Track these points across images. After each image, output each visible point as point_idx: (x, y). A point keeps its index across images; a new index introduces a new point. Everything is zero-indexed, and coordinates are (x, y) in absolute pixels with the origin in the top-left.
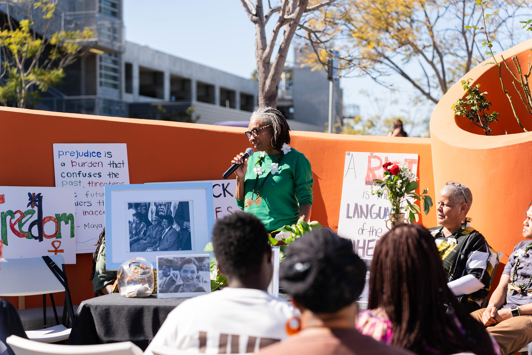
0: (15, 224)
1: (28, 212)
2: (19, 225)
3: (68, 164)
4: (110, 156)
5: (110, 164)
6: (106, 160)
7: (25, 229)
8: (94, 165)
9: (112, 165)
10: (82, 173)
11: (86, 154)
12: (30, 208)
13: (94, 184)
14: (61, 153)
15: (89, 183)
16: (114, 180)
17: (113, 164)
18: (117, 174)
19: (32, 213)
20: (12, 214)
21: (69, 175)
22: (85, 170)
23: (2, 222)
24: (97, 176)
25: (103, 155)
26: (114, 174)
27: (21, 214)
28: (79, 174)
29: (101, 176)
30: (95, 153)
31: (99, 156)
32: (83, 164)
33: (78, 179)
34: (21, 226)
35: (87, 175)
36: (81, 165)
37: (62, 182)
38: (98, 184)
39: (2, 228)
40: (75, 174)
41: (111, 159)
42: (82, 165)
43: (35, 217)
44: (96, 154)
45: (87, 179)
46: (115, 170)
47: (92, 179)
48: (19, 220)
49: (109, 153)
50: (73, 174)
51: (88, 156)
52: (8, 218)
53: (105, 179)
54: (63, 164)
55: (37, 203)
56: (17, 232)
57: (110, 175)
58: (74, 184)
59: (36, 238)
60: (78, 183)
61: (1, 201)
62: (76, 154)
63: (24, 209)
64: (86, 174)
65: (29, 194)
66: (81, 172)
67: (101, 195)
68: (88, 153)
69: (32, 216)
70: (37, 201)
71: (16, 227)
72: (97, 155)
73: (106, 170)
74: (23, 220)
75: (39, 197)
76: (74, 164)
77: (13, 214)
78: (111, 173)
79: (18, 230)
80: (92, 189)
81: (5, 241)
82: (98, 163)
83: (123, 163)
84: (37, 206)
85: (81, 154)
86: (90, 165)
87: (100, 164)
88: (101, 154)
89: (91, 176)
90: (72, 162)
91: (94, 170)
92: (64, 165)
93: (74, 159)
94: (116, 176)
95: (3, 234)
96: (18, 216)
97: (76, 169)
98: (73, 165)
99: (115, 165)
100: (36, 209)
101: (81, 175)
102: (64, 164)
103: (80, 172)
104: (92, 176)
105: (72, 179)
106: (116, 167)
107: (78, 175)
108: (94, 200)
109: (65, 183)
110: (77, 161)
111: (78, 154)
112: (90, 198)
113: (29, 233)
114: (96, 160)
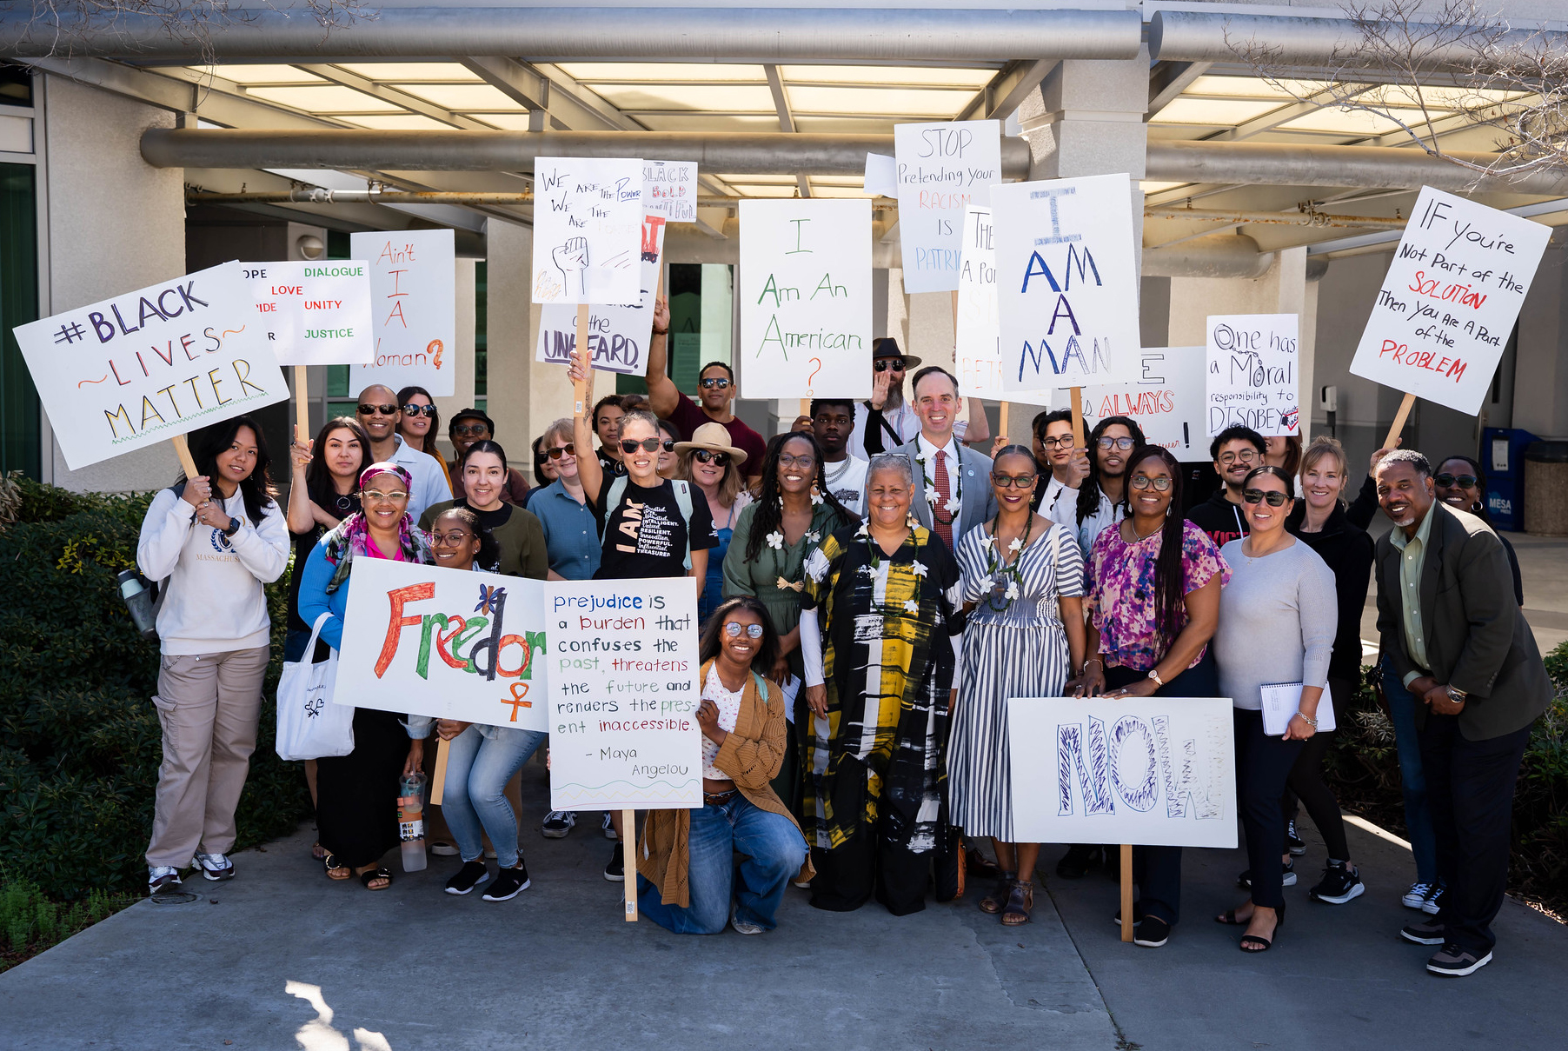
0: (447, 640)
1: (475, 622)
2: (454, 643)
3: (574, 624)
4: (661, 605)
5: (661, 622)
6: (651, 614)
7: (464, 652)
8: (627, 625)
9: (664, 625)
10: (600, 642)
11: (611, 603)
12: (480, 613)
13: (624, 665)
14: (560, 601)
15: (615, 664)
16: (667, 656)
17: (667, 621)
18: (674, 644)
19: (481, 623)
20: (443, 620)
21: (575, 646)
22: (608, 635)
23: (423, 634)
24: (633, 647)
25: (645, 604)
26: (667, 643)
27: (461, 623)
28: (595, 644)
29: (640, 648)
30: (629, 599)
31: (638, 605)
32: (604, 624)
33: (592, 654)
34: (456, 646)
35: (612, 646)
36: (599, 625)
37: (561, 661)
38: (633, 666)
39: (421, 645)
40: (586, 645)
41: (663, 613)
42: (602, 626)
43: (487, 633)
44: (631, 602)
45: (612, 655)
46: (670, 636)
47: (623, 654)
48: (455, 635)
49: (658, 599)
50: (583, 644)
51: (614, 606)
52: (436, 627)
53: (648, 654)
54: (562, 625)
55: (495, 606)
56: (449, 656)
57: (659, 645)
58: (584, 665)
59: (482, 673)
60: (591, 663)
61: (428, 594)
62: (590, 603)
63: (468, 614)
64: (609, 644)
65: (482, 587)
66: (599, 639)
67: (638, 688)
68: (614, 600)
69: (481, 630)
70: (494, 602)
71: (448, 647)
72: (634, 604)
73: (651, 634)
74: (464, 636)
75: (501, 595)
76: (586, 623)
77: (445, 622)
78: (661, 642)
79: (451, 653)
80: (622, 676)
81: (424, 670)
82: (636, 620)
83: (688, 620)
84: (493, 612)
85: (600, 603)
86: (618, 625)
87: (640, 622)
88: (641, 601)
89: (619, 648)
90: (582, 620)
91: (625, 636)
92: (566, 626)
93: (585, 612)
94: (670, 647)
95: (422, 656)
96: (455, 625)
97: (590, 635)
98: (582, 626)
99: (669, 623)
100: (491, 616)
101: (599, 646)
102: (566, 623)
103: (597, 641)
104: (623, 648)
105: (580, 655)
106: (672, 629)
107: (593, 647)
108: (624, 700)
109: (565, 663)
110: (592, 617)
111: (595, 603)
112: (615, 695)
113: (472, 661)
114: (631, 613)
